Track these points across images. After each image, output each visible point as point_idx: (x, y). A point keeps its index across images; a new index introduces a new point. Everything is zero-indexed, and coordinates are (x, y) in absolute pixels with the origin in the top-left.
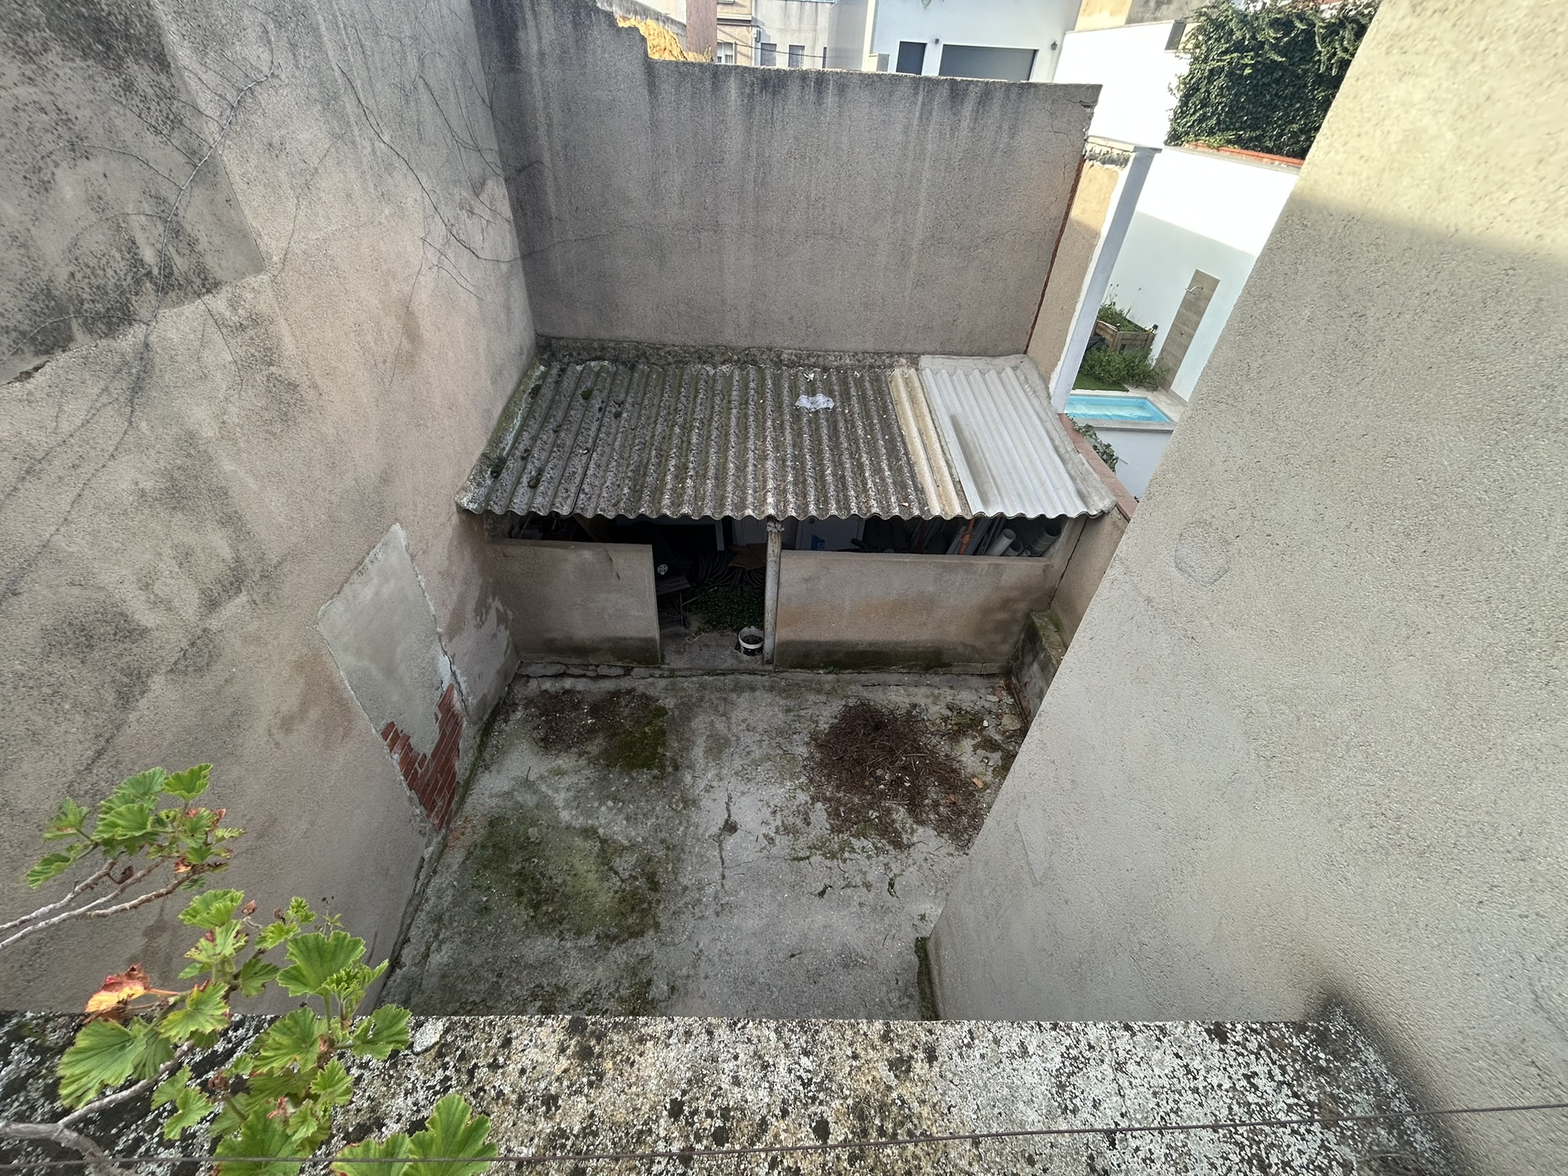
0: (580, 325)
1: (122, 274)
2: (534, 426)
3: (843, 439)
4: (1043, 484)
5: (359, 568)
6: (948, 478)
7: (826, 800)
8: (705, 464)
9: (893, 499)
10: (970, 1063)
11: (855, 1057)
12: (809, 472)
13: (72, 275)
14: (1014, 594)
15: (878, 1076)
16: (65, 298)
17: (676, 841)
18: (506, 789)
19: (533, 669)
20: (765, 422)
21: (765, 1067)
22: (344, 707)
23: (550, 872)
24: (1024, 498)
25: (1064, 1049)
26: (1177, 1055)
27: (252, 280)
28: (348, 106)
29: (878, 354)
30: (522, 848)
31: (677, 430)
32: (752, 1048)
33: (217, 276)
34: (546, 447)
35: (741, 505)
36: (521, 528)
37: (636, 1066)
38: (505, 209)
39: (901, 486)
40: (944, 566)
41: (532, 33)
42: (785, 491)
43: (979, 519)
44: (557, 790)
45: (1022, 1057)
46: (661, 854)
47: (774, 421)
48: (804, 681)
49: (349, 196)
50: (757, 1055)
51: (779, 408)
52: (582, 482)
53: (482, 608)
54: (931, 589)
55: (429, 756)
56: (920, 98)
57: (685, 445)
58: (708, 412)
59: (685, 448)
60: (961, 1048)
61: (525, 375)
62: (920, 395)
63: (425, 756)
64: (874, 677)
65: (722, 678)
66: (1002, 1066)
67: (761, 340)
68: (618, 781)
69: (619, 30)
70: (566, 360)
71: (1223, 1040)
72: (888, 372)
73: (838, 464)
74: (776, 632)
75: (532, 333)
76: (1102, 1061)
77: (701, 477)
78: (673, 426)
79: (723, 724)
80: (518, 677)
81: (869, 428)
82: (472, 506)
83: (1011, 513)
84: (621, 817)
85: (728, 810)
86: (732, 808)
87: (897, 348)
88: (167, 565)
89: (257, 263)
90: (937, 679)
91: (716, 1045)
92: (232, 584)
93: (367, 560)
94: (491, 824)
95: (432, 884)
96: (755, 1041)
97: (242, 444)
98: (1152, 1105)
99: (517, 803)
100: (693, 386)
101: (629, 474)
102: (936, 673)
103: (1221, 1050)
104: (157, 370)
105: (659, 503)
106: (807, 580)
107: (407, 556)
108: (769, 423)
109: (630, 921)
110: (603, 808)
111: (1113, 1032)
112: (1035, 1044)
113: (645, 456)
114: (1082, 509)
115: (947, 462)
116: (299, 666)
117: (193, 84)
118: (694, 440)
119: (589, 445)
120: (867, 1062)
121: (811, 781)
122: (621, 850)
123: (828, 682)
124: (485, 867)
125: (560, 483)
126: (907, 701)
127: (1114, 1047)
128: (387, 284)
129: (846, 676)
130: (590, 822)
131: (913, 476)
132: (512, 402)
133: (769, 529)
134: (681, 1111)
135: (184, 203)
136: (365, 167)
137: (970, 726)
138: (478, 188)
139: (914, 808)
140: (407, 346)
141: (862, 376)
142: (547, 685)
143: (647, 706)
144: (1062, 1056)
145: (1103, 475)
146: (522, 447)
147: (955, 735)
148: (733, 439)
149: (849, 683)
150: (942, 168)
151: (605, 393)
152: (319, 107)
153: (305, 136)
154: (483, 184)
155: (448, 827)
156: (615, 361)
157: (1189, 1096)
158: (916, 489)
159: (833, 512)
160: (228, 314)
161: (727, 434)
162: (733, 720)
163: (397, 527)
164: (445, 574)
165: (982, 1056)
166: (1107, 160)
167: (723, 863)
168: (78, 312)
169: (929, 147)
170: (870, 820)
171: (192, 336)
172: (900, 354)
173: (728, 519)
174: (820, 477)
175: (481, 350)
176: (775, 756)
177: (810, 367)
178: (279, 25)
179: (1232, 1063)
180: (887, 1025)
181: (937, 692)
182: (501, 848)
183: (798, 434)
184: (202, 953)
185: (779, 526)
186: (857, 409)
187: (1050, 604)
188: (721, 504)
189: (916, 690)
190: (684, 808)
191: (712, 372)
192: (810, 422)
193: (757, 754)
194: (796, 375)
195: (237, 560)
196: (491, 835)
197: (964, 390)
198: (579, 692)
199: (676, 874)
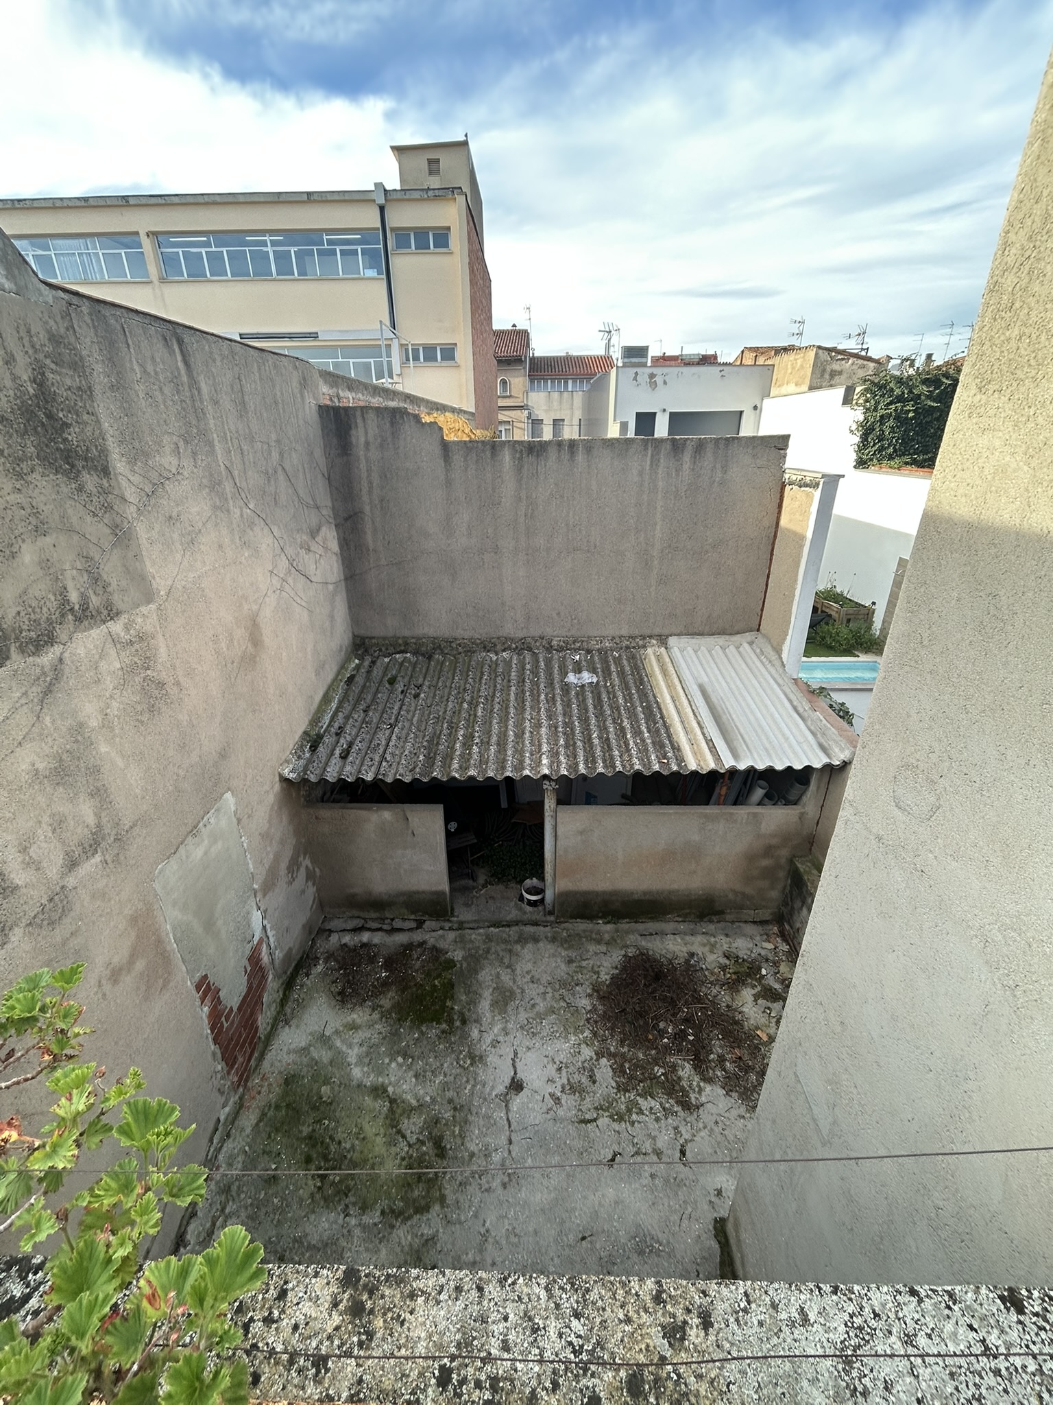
0: (387, 626)
1: (53, 610)
2: (347, 707)
3: (606, 707)
4: (787, 739)
5: (194, 831)
6: (700, 737)
7: (611, 1055)
8: (489, 733)
9: (653, 757)
10: (748, 1332)
11: (628, 1320)
12: (578, 736)
13: (19, 613)
14: (774, 841)
15: (651, 1344)
16: (10, 629)
17: (463, 1100)
18: (303, 1044)
19: (333, 925)
20: (539, 696)
21: (535, 1330)
22: (166, 958)
23: (339, 1136)
24: (771, 752)
25: (847, 1318)
26: (971, 1327)
27: (143, 609)
28: (227, 488)
29: (633, 638)
30: (314, 1108)
31: (465, 705)
32: (523, 1306)
33: (120, 607)
34: (357, 724)
35: (520, 766)
36: (332, 793)
37: (407, 1325)
38: (334, 545)
39: (659, 745)
40: (706, 816)
41: (361, 431)
42: (557, 753)
43: (733, 772)
44: (350, 1046)
45: (803, 1326)
46: (448, 1115)
47: (546, 695)
48: (584, 931)
49: (220, 546)
50: (527, 1317)
51: (550, 684)
52: (385, 752)
53: (293, 866)
54: (696, 838)
55: (235, 1010)
56: (650, 452)
57: (472, 717)
58: (491, 690)
59: (471, 721)
60: (737, 1313)
61: (342, 667)
62: (671, 668)
63: (231, 1008)
64: (652, 926)
65: (507, 929)
66: (782, 1335)
67: (535, 631)
68: (409, 1036)
69: (423, 424)
70: (376, 654)
71: (1021, 1310)
72: (642, 651)
73: (603, 728)
74: (556, 883)
75: (351, 635)
76: (890, 1332)
77: (485, 744)
78: (462, 703)
79: (508, 976)
80: (321, 931)
81: (628, 698)
82: (292, 776)
83: (761, 766)
84: (411, 1073)
85: (514, 1067)
86: (519, 1065)
87: (648, 632)
88: (44, 831)
89: (149, 596)
90: (712, 927)
91: (485, 1303)
92: (91, 846)
93: (201, 825)
94: (287, 1082)
95: (224, 1149)
96: (526, 1299)
97: (117, 731)
98: (949, 1389)
99: (313, 1059)
100: (479, 670)
101: (425, 744)
102: (711, 921)
103: (1020, 1322)
104: (65, 677)
105: (450, 767)
106: (581, 833)
107: (235, 820)
108: (543, 697)
109: (416, 1193)
110: (393, 1065)
111: (898, 1297)
112: (816, 1311)
113: (438, 728)
114: (826, 760)
115: (699, 723)
116: (134, 920)
117: (124, 483)
118: (479, 713)
119: (392, 721)
120: (640, 1326)
121: (595, 1034)
122: (410, 1111)
123: (608, 932)
124: (277, 1130)
125: (366, 753)
126: (685, 949)
127: (901, 1315)
128: (241, 605)
129: (624, 925)
130: (380, 1079)
131: (669, 737)
132: (331, 688)
133: (545, 787)
134: (450, 1379)
135: (105, 560)
136: (235, 525)
137: (749, 975)
138: (314, 533)
139: (700, 1064)
140: (251, 649)
141: (620, 655)
142: (347, 939)
143: (437, 958)
144: (846, 1325)
145: (840, 729)
146: (336, 725)
147: (735, 985)
148: (512, 711)
149: (627, 932)
150: (672, 497)
151: (407, 679)
152: (207, 490)
153: (194, 510)
154: (318, 530)
155: (245, 1086)
156: (415, 653)
157: (991, 1380)
158: (673, 747)
159: (601, 770)
160: (122, 634)
161: (507, 707)
162: (518, 972)
163: (228, 795)
164: (265, 836)
165: (761, 1324)
166: (802, 484)
167: (510, 1126)
168: (17, 638)
169: (660, 483)
170: (656, 1077)
171: (94, 652)
172: (651, 637)
173: (508, 779)
174: (588, 740)
175: (309, 650)
176: (559, 1009)
177: (576, 650)
178: (186, 442)
179: (1034, 1339)
180: (659, 1283)
181: (713, 940)
182: (294, 1109)
183: (567, 705)
184: (63, 1109)
185: (553, 784)
186: (617, 682)
187: (810, 849)
188: (502, 766)
189: (693, 938)
190: (472, 1064)
191: (495, 658)
192: (577, 694)
193: (541, 1006)
194: (564, 657)
195: (99, 826)
196: (286, 1094)
197: (708, 663)
198: (375, 945)
199: (463, 1138)
